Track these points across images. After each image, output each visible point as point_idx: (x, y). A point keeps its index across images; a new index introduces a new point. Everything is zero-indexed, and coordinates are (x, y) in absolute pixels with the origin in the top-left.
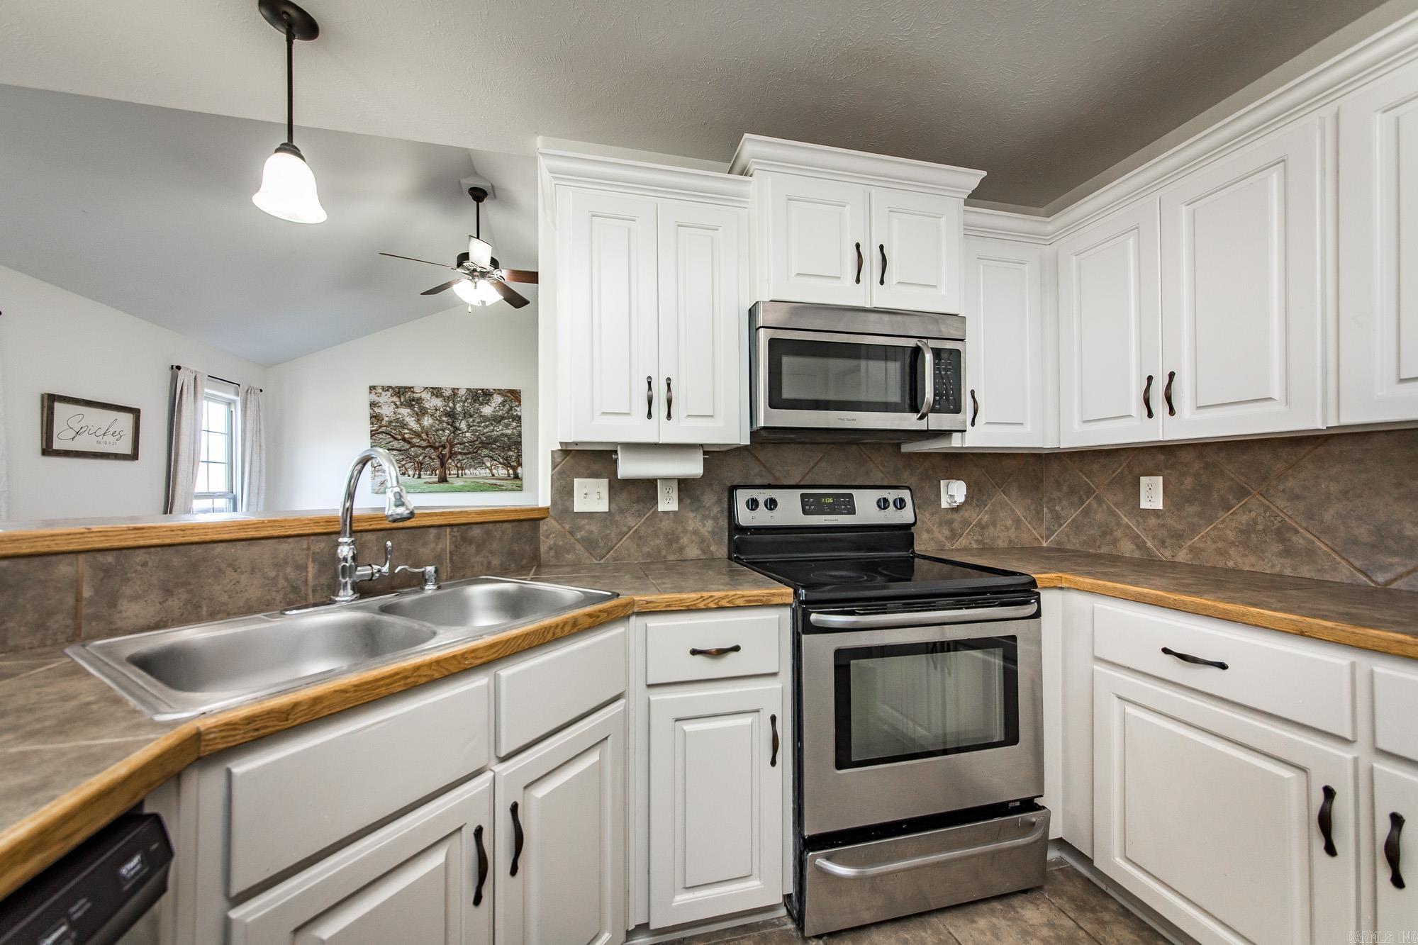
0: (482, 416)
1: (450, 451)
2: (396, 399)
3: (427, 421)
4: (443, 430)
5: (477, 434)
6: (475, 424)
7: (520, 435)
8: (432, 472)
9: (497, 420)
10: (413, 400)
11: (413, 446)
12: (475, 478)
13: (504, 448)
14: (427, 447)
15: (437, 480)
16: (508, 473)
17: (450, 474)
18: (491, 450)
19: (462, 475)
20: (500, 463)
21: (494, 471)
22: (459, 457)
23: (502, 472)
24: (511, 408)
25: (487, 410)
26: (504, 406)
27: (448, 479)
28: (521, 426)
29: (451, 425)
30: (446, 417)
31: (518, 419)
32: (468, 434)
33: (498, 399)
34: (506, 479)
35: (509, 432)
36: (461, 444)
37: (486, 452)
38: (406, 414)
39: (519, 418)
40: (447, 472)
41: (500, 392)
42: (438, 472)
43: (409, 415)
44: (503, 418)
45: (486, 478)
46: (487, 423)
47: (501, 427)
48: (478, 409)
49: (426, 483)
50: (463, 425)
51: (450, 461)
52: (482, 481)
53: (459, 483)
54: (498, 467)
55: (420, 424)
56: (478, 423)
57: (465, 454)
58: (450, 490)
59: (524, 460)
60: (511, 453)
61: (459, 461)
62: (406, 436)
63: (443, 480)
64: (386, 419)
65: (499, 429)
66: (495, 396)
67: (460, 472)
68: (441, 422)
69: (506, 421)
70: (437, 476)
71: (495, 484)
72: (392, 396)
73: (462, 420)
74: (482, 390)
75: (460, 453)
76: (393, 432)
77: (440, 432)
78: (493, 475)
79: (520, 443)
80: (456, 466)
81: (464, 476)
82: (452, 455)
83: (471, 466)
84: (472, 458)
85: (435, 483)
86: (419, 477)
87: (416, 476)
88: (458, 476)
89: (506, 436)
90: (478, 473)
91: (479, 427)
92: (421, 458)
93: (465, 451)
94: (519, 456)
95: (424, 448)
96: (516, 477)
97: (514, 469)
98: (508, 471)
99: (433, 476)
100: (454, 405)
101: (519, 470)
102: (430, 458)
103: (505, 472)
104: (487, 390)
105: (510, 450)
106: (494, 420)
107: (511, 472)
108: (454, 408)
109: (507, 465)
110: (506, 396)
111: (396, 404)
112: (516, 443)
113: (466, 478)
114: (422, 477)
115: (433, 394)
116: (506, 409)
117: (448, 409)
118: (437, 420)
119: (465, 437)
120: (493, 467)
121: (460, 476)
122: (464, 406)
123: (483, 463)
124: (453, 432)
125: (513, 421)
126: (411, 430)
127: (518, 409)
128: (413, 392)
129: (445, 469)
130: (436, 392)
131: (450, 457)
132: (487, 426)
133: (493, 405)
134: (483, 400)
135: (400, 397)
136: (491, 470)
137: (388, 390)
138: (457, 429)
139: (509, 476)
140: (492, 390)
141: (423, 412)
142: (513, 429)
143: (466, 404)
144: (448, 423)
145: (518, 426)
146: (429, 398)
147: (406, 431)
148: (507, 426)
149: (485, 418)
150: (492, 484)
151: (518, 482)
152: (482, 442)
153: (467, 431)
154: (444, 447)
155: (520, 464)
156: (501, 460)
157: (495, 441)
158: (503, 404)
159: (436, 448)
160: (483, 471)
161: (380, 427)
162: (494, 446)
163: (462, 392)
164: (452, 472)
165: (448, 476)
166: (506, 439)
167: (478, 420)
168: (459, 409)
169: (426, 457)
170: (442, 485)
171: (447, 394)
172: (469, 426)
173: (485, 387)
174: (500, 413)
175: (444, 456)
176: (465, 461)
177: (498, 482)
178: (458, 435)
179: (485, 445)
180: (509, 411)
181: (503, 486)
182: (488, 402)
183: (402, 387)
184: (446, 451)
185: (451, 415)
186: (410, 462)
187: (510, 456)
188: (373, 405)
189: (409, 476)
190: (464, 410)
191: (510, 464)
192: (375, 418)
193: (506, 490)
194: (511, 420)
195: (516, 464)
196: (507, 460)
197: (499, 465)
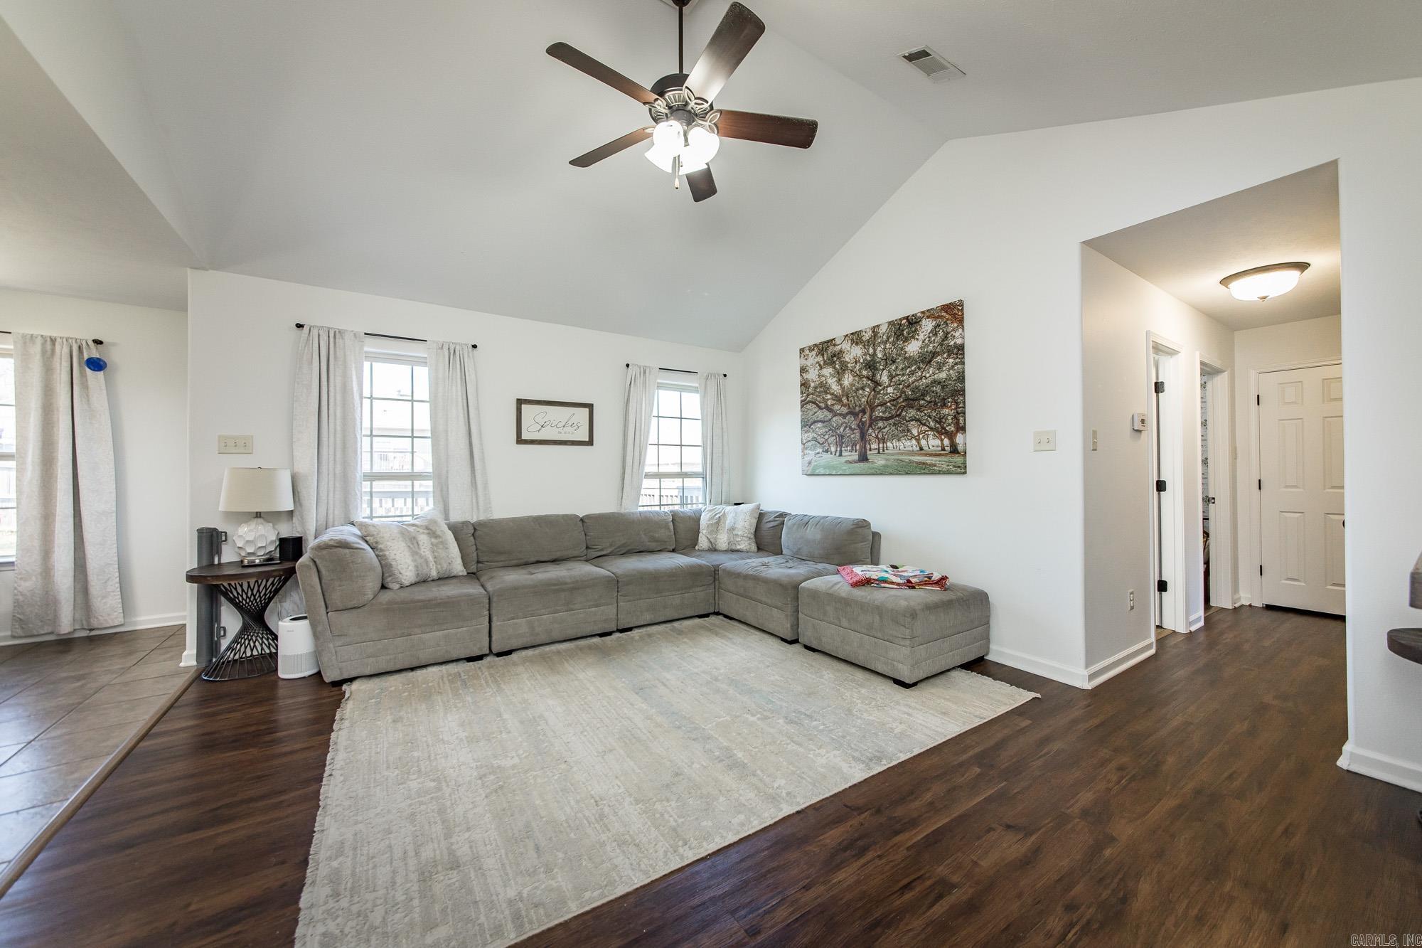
0: (905, 358)
1: (871, 417)
2: (820, 359)
3: (848, 380)
4: (863, 388)
5: (901, 386)
6: (898, 373)
7: (962, 379)
8: (852, 447)
9: (926, 359)
10: (835, 356)
11: (835, 415)
12: (898, 454)
13: (936, 404)
14: (847, 414)
15: (856, 458)
16: (942, 444)
17: (870, 450)
18: (918, 410)
19: (884, 451)
20: (931, 429)
21: (923, 442)
22: (881, 424)
23: (933, 443)
24: (947, 336)
25: (913, 348)
26: (936, 335)
27: (869, 457)
28: (963, 363)
29: (872, 380)
30: (866, 370)
31: (959, 351)
32: (890, 390)
33: (928, 325)
34: (940, 455)
35: (943, 375)
36: (881, 405)
37: (912, 413)
38: (828, 375)
39: (961, 349)
40: (868, 447)
41: (929, 314)
42: (858, 447)
43: (832, 375)
44: (934, 354)
45: (912, 453)
46: (913, 368)
47: (931, 371)
48: (902, 349)
49: (846, 462)
50: (884, 378)
51: (870, 431)
52: (907, 458)
53: (879, 461)
54: (928, 435)
55: (841, 385)
56: (903, 369)
57: (887, 419)
58: (870, 472)
59: (970, 420)
60: (946, 411)
61: (880, 429)
62: (829, 403)
63: (863, 458)
64: (812, 385)
65: (930, 374)
66: (923, 321)
67: (881, 445)
68: (861, 377)
69: (939, 358)
70: (857, 453)
71: (924, 463)
72: (817, 356)
73: (884, 370)
74: (907, 318)
75: (882, 419)
76: (818, 399)
77: (860, 392)
78: (921, 449)
79: (962, 392)
80: (877, 437)
81: (886, 451)
82: (873, 421)
83: (894, 437)
84: (895, 424)
85: (855, 462)
86: (841, 455)
87: (838, 454)
88: (879, 453)
89: (939, 383)
90: (902, 447)
91: (903, 375)
92: (842, 429)
93: (887, 415)
94: (960, 413)
95: (844, 416)
96: (954, 450)
97: (951, 436)
98: (942, 440)
99: (854, 453)
100: (875, 350)
101: (959, 439)
102: (851, 428)
103: (938, 442)
104: (913, 315)
105: (944, 405)
106: (922, 361)
107: (946, 442)
108: (875, 354)
109: (941, 432)
110: (939, 317)
111: (820, 365)
112: (955, 393)
113: (889, 454)
114: (843, 454)
115: (853, 342)
116: (938, 339)
117: (868, 358)
118: (857, 375)
119: (887, 394)
120: (921, 436)
121: (881, 451)
122: (885, 349)
123: (908, 430)
124: (874, 390)
125: (949, 356)
126: (832, 394)
127: (957, 334)
128: (835, 345)
129: (866, 441)
130: (856, 338)
131: (870, 426)
132: (913, 373)
133: (921, 337)
134: (908, 333)
135: (823, 355)
136: (918, 441)
137: (813, 350)
138: (877, 384)
139: (943, 449)
140: (919, 315)
141: (844, 368)
142: (949, 370)
143: (888, 346)
144: (868, 378)
145: (958, 364)
146: (849, 349)
147: (829, 396)
148: (940, 367)
149: (910, 360)
150: (920, 463)
151: (958, 459)
152: (907, 399)
153: (889, 386)
154: (864, 411)
155: (963, 429)
156: (932, 424)
157: (923, 395)
158: (934, 332)
159: (855, 414)
160: (908, 443)
161: (808, 395)
162: (922, 402)
163: (883, 329)
164: (873, 447)
165: (868, 452)
166: (938, 388)
167: (902, 366)
168: (880, 355)
169: (846, 427)
170: (861, 464)
171: (866, 337)
172: (891, 377)
173: (909, 312)
174: (931, 348)
175: (864, 423)
176: (887, 429)
177: (928, 460)
178: (879, 393)
179: (910, 402)
180: (943, 341)
181: (936, 465)
182: (913, 336)
183: (825, 342)
184: (866, 418)
185: (871, 365)
186: (833, 436)
187: (945, 416)
188: (803, 370)
189: (831, 454)
190: (885, 354)
191: (944, 428)
192: (805, 385)
193: (940, 473)
194: (945, 355)
195: (953, 429)
196: (939, 423)
197: (930, 432)
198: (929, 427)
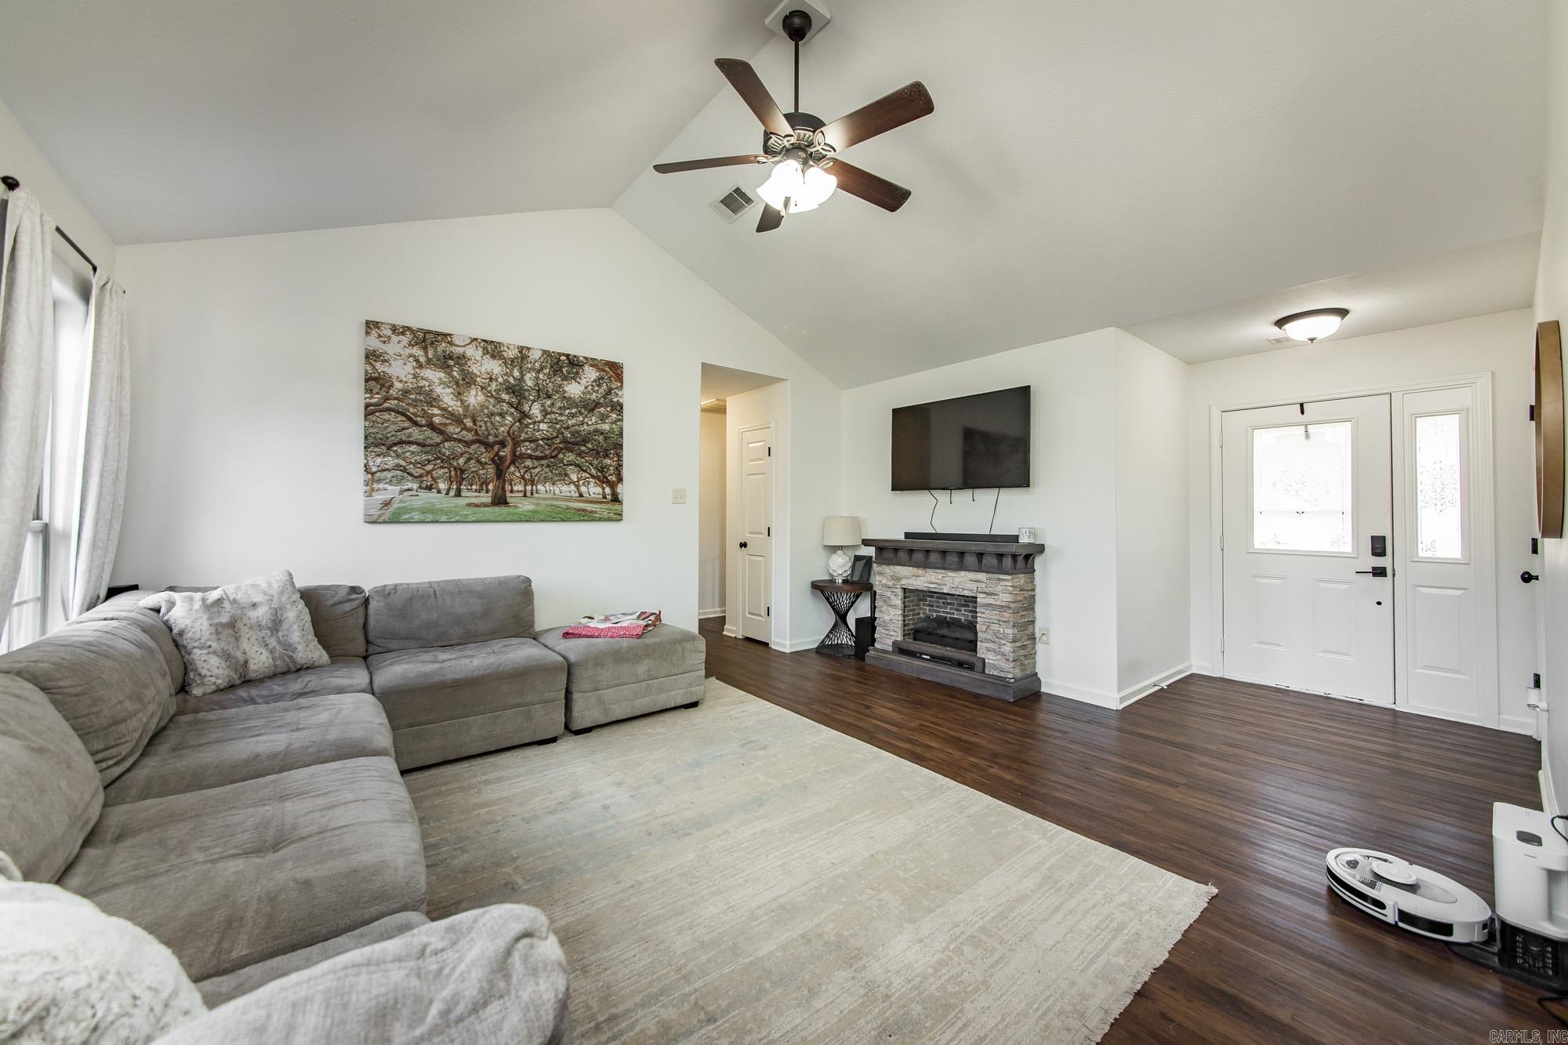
0: (565, 398)
1: (514, 452)
2: (417, 351)
3: (474, 398)
4: (502, 415)
5: (558, 426)
6: (555, 410)
7: (621, 434)
8: (481, 485)
9: (590, 407)
10: (451, 358)
11: (448, 438)
12: (552, 499)
13: (598, 453)
14: (473, 442)
15: (489, 500)
16: (604, 492)
17: (512, 491)
18: (579, 455)
19: (532, 494)
20: (593, 477)
21: (583, 489)
22: (528, 463)
23: (594, 490)
24: (609, 391)
25: (574, 389)
26: (599, 385)
27: (509, 500)
28: (622, 420)
29: (516, 409)
30: (507, 393)
31: (618, 408)
32: (543, 426)
33: (590, 374)
34: (601, 503)
35: (606, 427)
36: (531, 442)
37: (571, 457)
38: (437, 381)
39: (620, 407)
40: (508, 487)
41: (594, 363)
42: (491, 487)
43: (442, 382)
44: (597, 404)
45: (570, 499)
46: (574, 411)
47: (594, 419)
48: (560, 386)
49: (469, 505)
50: (536, 411)
51: (512, 469)
52: (564, 504)
53: (526, 506)
54: (589, 482)
55: (461, 401)
56: (560, 408)
57: (538, 458)
58: (511, 517)
59: (626, 472)
60: (608, 461)
61: (528, 469)
62: (437, 420)
63: (500, 500)
64: (398, 385)
65: (592, 422)
66: (586, 368)
67: (529, 488)
68: (500, 401)
69: (602, 410)
70: (490, 494)
71: (583, 510)
72: (410, 344)
73: (534, 401)
74: (568, 356)
75: (530, 457)
76: (412, 410)
77: (498, 418)
78: (581, 495)
79: (621, 447)
80: (523, 477)
81: (536, 495)
82: (516, 458)
83: (546, 480)
84: (548, 466)
85: (485, 505)
86: (458, 494)
87: (452, 493)
88: (525, 496)
89: (602, 434)
90: (557, 491)
91: (561, 415)
92: (461, 461)
93: (538, 453)
94: (619, 468)
95: (468, 444)
96: (616, 499)
97: (613, 486)
98: (603, 489)
99: (483, 494)
100: (522, 375)
101: (619, 489)
102: (478, 461)
103: (599, 490)
104: (575, 356)
105: (606, 456)
106: (584, 407)
107: (608, 490)
108: (522, 379)
109: (603, 480)
110: (603, 370)
111: (417, 361)
112: (614, 446)
113: (538, 499)
114: (463, 494)
115: (486, 352)
116: (601, 391)
117: (512, 380)
118: (492, 396)
119: (539, 430)
120: (581, 482)
121: (529, 494)
122: (537, 378)
123: (566, 475)
124: (519, 421)
125: (612, 411)
126: (445, 409)
127: (620, 393)
128: (451, 343)
129: (504, 481)
130: (493, 349)
131: (513, 462)
132: (573, 416)
133: (583, 382)
134: (568, 373)
135: (425, 349)
136: (578, 487)
137: (403, 333)
138: (525, 415)
139: (605, 497)
140: (581, 359)
141: (468, 380)
142: (612, 423)
143: (541, 376)
144: (511, 405)
145: (619, 420)
146: (479, 358)
147: (436, 411)
148: (602, 419)
149: (570, 402)
150: (580, 510)
151: (616, 507)
152: (565, 441)
153: (542, 421)
154: (503, 444)
155: (620, 479)
156: (594, 472)
157: (585, 441)
158: (598, 381)
159: (488, 446)
160: (565, 488)
161: (386, 399)
162: (583, 448)
163: (535, 355)
164: (515, 488)
165: (508, 494)
166: (601, 438)
167: (559, 405)
168: (530, 383)
169: (469, 459)
170: (497, 509)
171: (511, 354)
172: (545, 413)
173: (572, 352)
174: (594, 396)
175: (501, 458)
176: (537, 470)
177: (589, 507)
178: (527, 426)
179: (569, 446)
180: (607, 394)
181: (596, 512)
182: (575, 377)
183: (430, 332)
184: (506, 452)
185: (516, 391)
186: (442, 467)
187: (607, 467)
188: (371, 356)
189: (439, 492)
190: (537, 384)
191: (606, 478)
192: (375, 381)
193: (600, 520)
194: (609, 409)
195: (614, 479)
196: (602, 472)
197: (590, 480)
198: (590, 474)
